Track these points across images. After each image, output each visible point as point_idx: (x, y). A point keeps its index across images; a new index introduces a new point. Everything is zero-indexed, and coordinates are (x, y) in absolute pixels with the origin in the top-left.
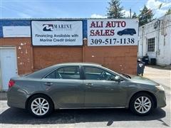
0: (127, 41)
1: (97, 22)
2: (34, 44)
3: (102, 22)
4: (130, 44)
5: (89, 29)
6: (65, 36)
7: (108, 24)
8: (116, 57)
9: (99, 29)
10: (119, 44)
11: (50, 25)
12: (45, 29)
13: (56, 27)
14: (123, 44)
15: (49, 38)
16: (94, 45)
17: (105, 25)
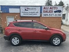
0: (58, 15)
1: (46, 7)
2: (21, 16)
3: (48, 7)
4: (59, 16)
5: (43, 10)
6: (33, 13)
7: (51, 8)
8: (53, 21)
9: (47, 10)
10: (55, 16)
11: (27, 8)
12: (25, 10)
13: (30, 9)
14: (56, 16)
15: (27, 13)
16: (45, 16)
17: (49, 8)
